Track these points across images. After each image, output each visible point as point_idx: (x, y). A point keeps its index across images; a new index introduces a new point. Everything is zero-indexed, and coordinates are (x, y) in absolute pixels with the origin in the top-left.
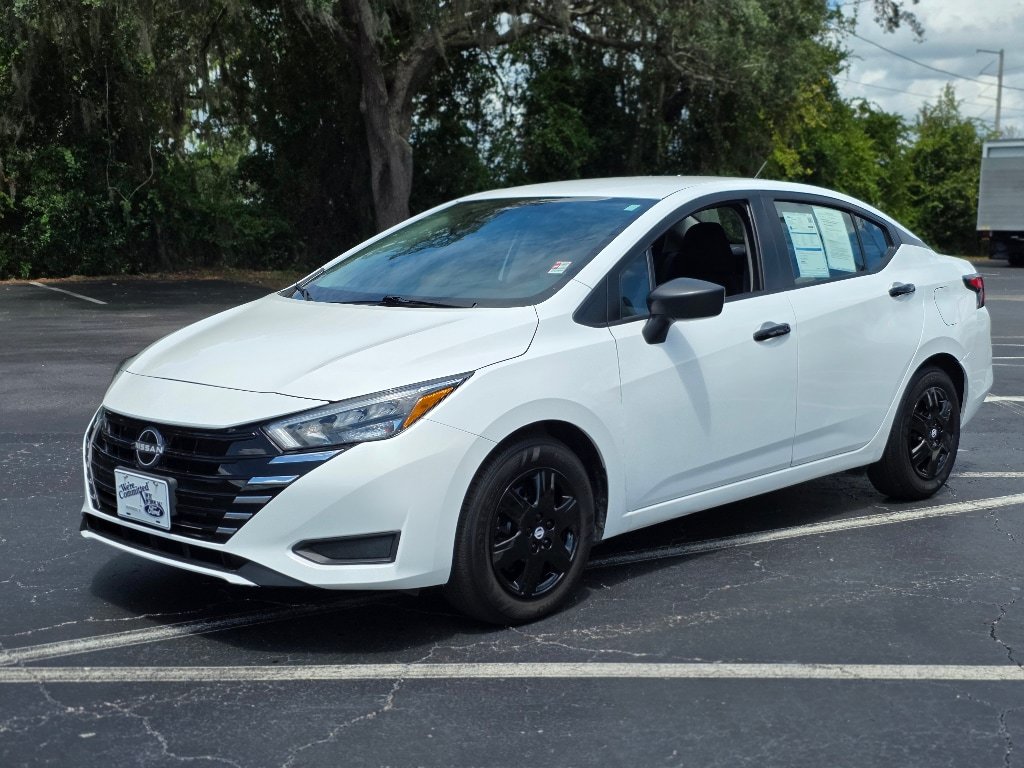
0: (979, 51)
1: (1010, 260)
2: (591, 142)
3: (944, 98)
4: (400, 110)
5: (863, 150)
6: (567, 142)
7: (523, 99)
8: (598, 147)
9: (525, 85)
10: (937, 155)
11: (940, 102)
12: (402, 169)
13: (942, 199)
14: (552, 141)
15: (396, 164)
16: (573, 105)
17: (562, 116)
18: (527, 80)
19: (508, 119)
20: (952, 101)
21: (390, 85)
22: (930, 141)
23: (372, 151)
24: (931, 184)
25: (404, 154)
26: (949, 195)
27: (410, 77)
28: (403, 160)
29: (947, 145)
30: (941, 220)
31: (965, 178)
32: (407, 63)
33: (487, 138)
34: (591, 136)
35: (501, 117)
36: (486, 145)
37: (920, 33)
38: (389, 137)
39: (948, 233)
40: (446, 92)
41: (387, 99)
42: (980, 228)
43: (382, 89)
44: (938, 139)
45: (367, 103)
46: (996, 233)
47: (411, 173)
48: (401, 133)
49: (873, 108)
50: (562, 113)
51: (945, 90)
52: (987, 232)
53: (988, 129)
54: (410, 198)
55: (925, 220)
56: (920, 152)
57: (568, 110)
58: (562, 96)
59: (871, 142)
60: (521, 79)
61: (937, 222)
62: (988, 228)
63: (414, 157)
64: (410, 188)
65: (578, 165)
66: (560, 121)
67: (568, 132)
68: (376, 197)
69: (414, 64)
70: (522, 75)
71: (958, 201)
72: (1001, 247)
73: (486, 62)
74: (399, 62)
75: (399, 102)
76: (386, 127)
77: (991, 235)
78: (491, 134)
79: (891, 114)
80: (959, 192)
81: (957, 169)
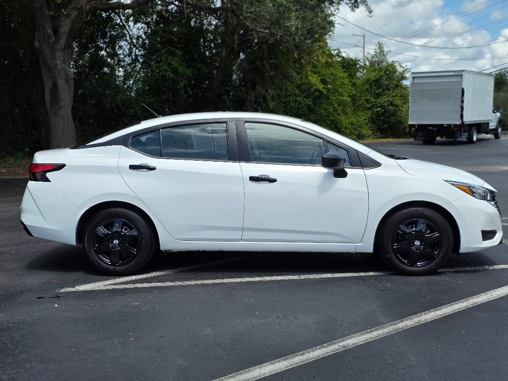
0: (353, 35)
1: (424, 141)
2: (188, 72)
3: (378, 51)
4: (63, 47)
5: (343, 79)
6: (175, 71)
7: (143, 46)
8: (193, 74)
9: (144, 37)
10: (377, 82)
11: (376, 52)
12: (66, 87)
13: (382, 107)
14: (166, 71)
15: (62, 84)
16: (177, 48)
17: (171, 55)
18: (145, 33)
19: (134, 57)
20: (382, 52)
21: (56, 31)
22: (373, 74)
23: (44, 75)
24: (375, 98)
25: (67, 77)
26: (386, 104)
27: (69, 26)
28: (67, 81)
29: (382, 76)
30: (382, 118)
31: (394, 94)
32: (67, 16)
33: (120, 69)
34: (188, 68)
35: (129, 56)
36: (120, 72)
37: (370, 12)
38: (56, 65)
39: (386, 126)
40: (93, 40)
41: (53, 39)
42: (410, 123)
43: (50, 32)
44: (377, 72)
45: (39, 41)
46: (419, 125)
47: (72, 90)
48: (65, 63)
49: (344, 55)
50: (171, 53)
51: (378, 46)
52: (414, 125)
53: (403, 67)
54: (73, 106)
55: (372, 118)
56: (368, 80)
57: (174, 52)
58: (170, 43)
59: (347, 74)
60: (141, 33)
61: (379, 120)
62: (415, 123)
63: (74, 79)
64: (72, 100)
65: (182, 85)
66: (170, 58)
67: (175, 64)
68: (48, 106)
69: (73, 16)
70: (142, 30)
71: (391, 108)
72: (420, 134)
73: (118, 21)
74: (62, 16)
75: (63, 42)
76: (54, 58)
77: (416, 127)
78: (122, 67)
79: (354, 58)
80: (391, 103)
81: (388, 90)
